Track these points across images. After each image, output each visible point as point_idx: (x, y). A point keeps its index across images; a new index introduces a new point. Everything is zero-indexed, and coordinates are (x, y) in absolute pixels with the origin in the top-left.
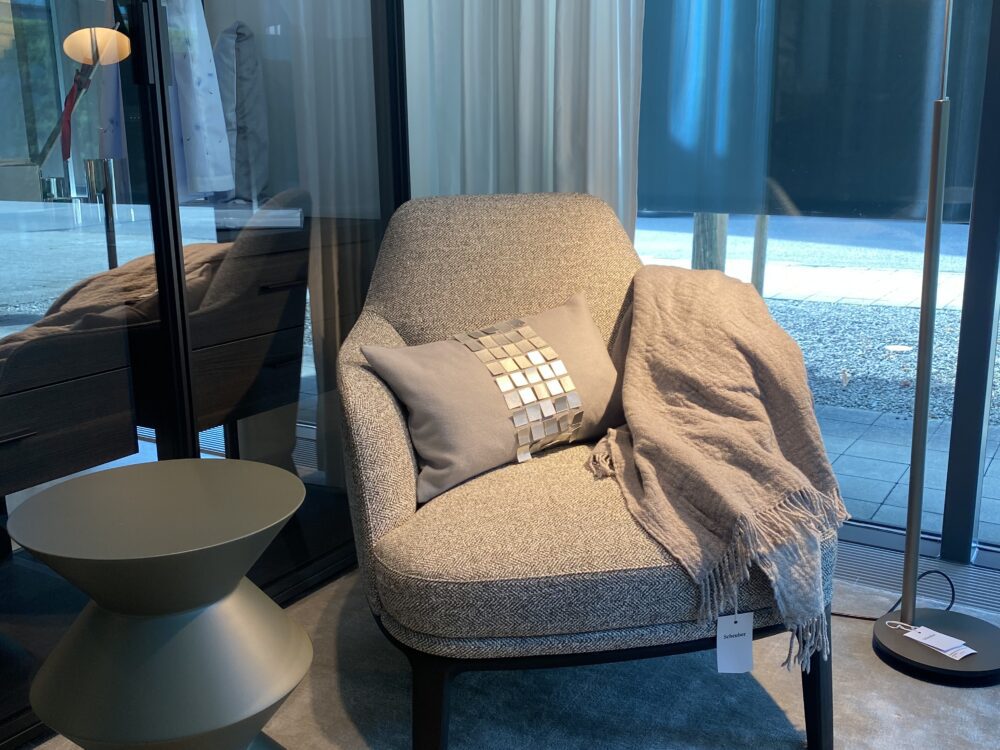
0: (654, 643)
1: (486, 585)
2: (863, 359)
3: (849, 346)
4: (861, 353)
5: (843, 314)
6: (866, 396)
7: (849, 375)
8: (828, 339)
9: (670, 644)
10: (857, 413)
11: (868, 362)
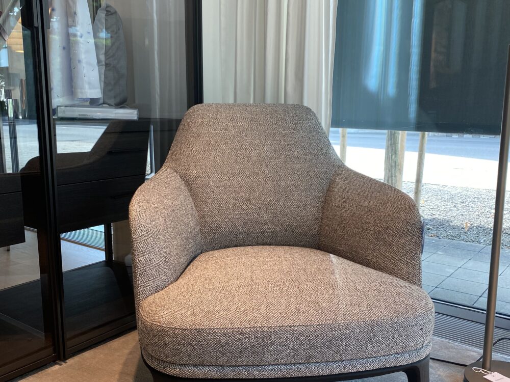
0: (308, 374)
1: (199, 331)
2: (478, 217)
3: (471, 210)
4: (477, 213)
5: (469, 193)
6: (478, 237)
7: (469, 225)
8: (459, 206)
9: (319, 376)
10: (471, 245)
11: (481, 218)
